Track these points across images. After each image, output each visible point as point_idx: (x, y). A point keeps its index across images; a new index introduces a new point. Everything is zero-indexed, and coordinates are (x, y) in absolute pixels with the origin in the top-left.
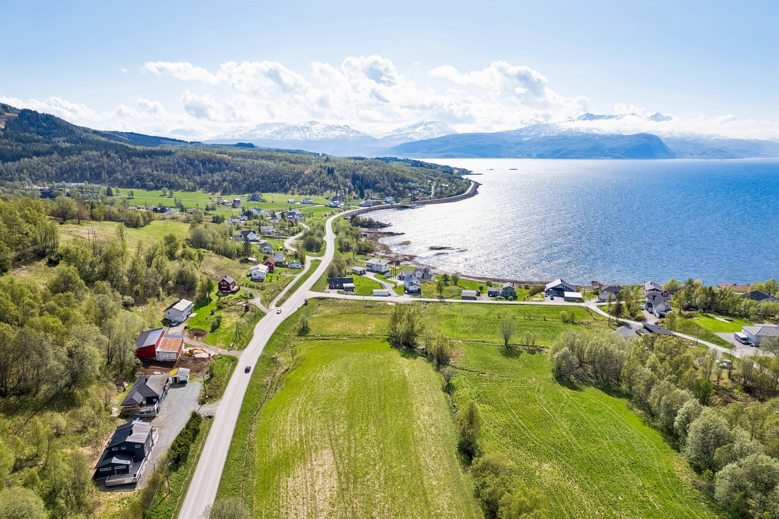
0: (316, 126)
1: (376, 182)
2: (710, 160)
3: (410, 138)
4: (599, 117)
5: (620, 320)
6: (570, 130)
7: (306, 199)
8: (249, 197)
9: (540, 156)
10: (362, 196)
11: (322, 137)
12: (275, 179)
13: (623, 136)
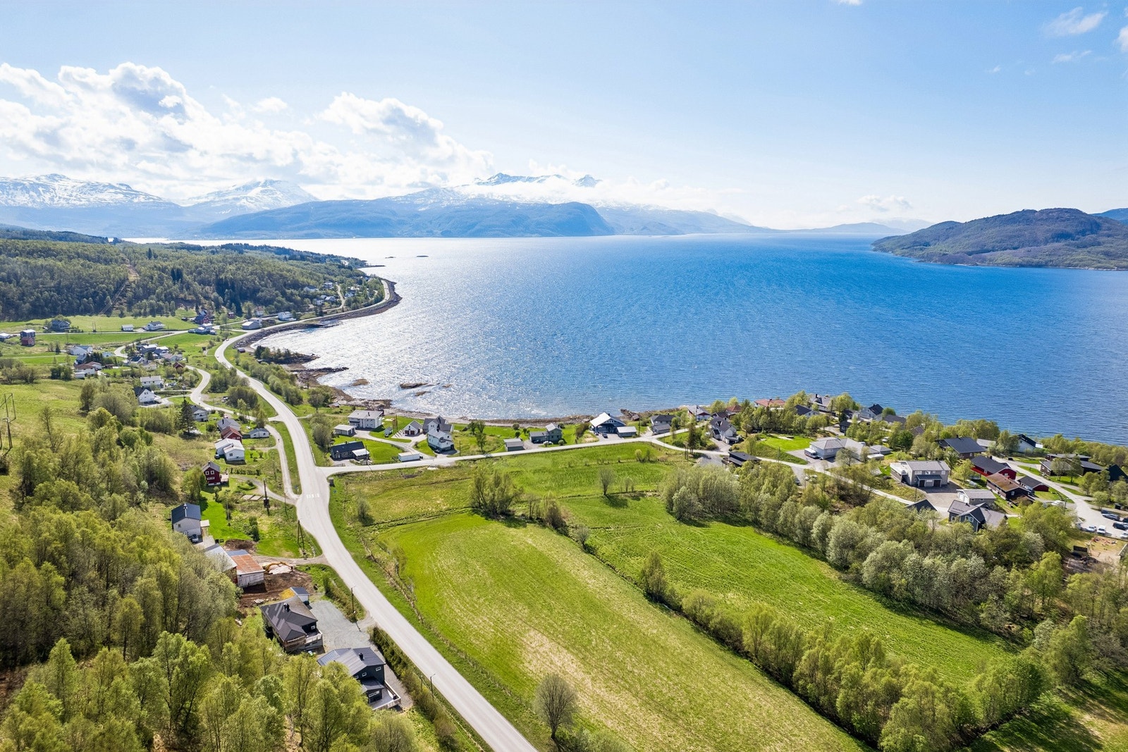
0: (61, 183)
1: (256, 291)
2: (654, 237)
3: (241, 206)
4: (515, 179)
5: (695, 451)
6: (481, 198)
7: (155, 324)
8: (47, 324)
9: (446, 234)
10: (239, 312)
11: (78, 203)
12: (81, 292)
13: (551, 206)
